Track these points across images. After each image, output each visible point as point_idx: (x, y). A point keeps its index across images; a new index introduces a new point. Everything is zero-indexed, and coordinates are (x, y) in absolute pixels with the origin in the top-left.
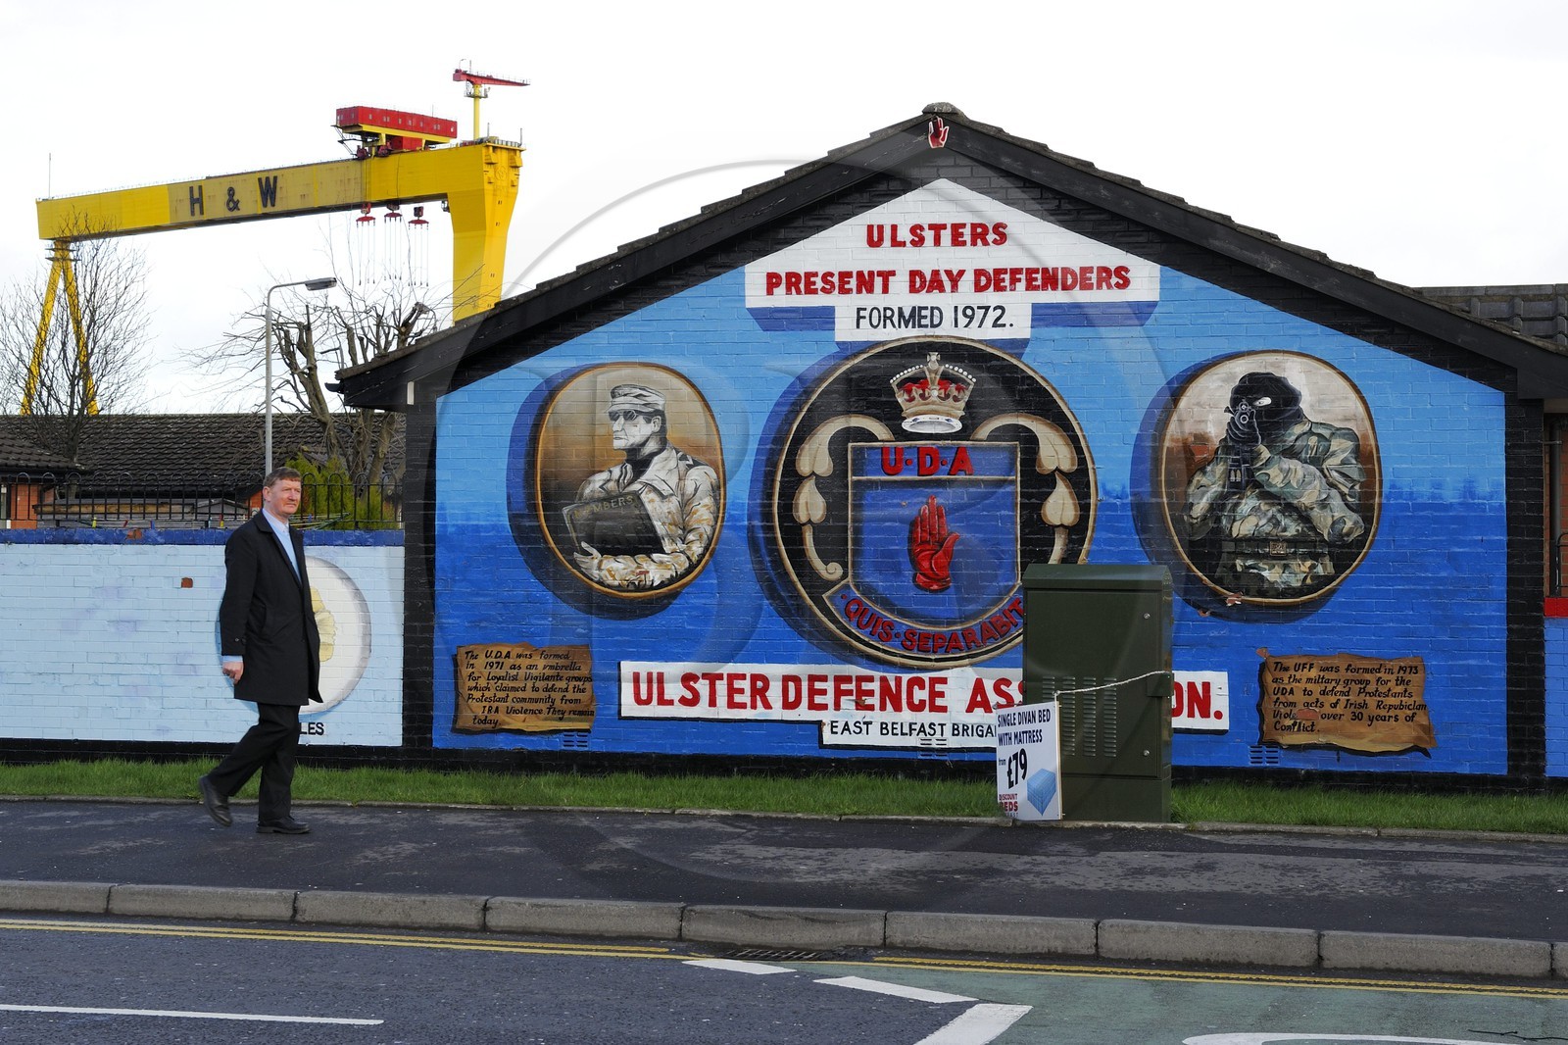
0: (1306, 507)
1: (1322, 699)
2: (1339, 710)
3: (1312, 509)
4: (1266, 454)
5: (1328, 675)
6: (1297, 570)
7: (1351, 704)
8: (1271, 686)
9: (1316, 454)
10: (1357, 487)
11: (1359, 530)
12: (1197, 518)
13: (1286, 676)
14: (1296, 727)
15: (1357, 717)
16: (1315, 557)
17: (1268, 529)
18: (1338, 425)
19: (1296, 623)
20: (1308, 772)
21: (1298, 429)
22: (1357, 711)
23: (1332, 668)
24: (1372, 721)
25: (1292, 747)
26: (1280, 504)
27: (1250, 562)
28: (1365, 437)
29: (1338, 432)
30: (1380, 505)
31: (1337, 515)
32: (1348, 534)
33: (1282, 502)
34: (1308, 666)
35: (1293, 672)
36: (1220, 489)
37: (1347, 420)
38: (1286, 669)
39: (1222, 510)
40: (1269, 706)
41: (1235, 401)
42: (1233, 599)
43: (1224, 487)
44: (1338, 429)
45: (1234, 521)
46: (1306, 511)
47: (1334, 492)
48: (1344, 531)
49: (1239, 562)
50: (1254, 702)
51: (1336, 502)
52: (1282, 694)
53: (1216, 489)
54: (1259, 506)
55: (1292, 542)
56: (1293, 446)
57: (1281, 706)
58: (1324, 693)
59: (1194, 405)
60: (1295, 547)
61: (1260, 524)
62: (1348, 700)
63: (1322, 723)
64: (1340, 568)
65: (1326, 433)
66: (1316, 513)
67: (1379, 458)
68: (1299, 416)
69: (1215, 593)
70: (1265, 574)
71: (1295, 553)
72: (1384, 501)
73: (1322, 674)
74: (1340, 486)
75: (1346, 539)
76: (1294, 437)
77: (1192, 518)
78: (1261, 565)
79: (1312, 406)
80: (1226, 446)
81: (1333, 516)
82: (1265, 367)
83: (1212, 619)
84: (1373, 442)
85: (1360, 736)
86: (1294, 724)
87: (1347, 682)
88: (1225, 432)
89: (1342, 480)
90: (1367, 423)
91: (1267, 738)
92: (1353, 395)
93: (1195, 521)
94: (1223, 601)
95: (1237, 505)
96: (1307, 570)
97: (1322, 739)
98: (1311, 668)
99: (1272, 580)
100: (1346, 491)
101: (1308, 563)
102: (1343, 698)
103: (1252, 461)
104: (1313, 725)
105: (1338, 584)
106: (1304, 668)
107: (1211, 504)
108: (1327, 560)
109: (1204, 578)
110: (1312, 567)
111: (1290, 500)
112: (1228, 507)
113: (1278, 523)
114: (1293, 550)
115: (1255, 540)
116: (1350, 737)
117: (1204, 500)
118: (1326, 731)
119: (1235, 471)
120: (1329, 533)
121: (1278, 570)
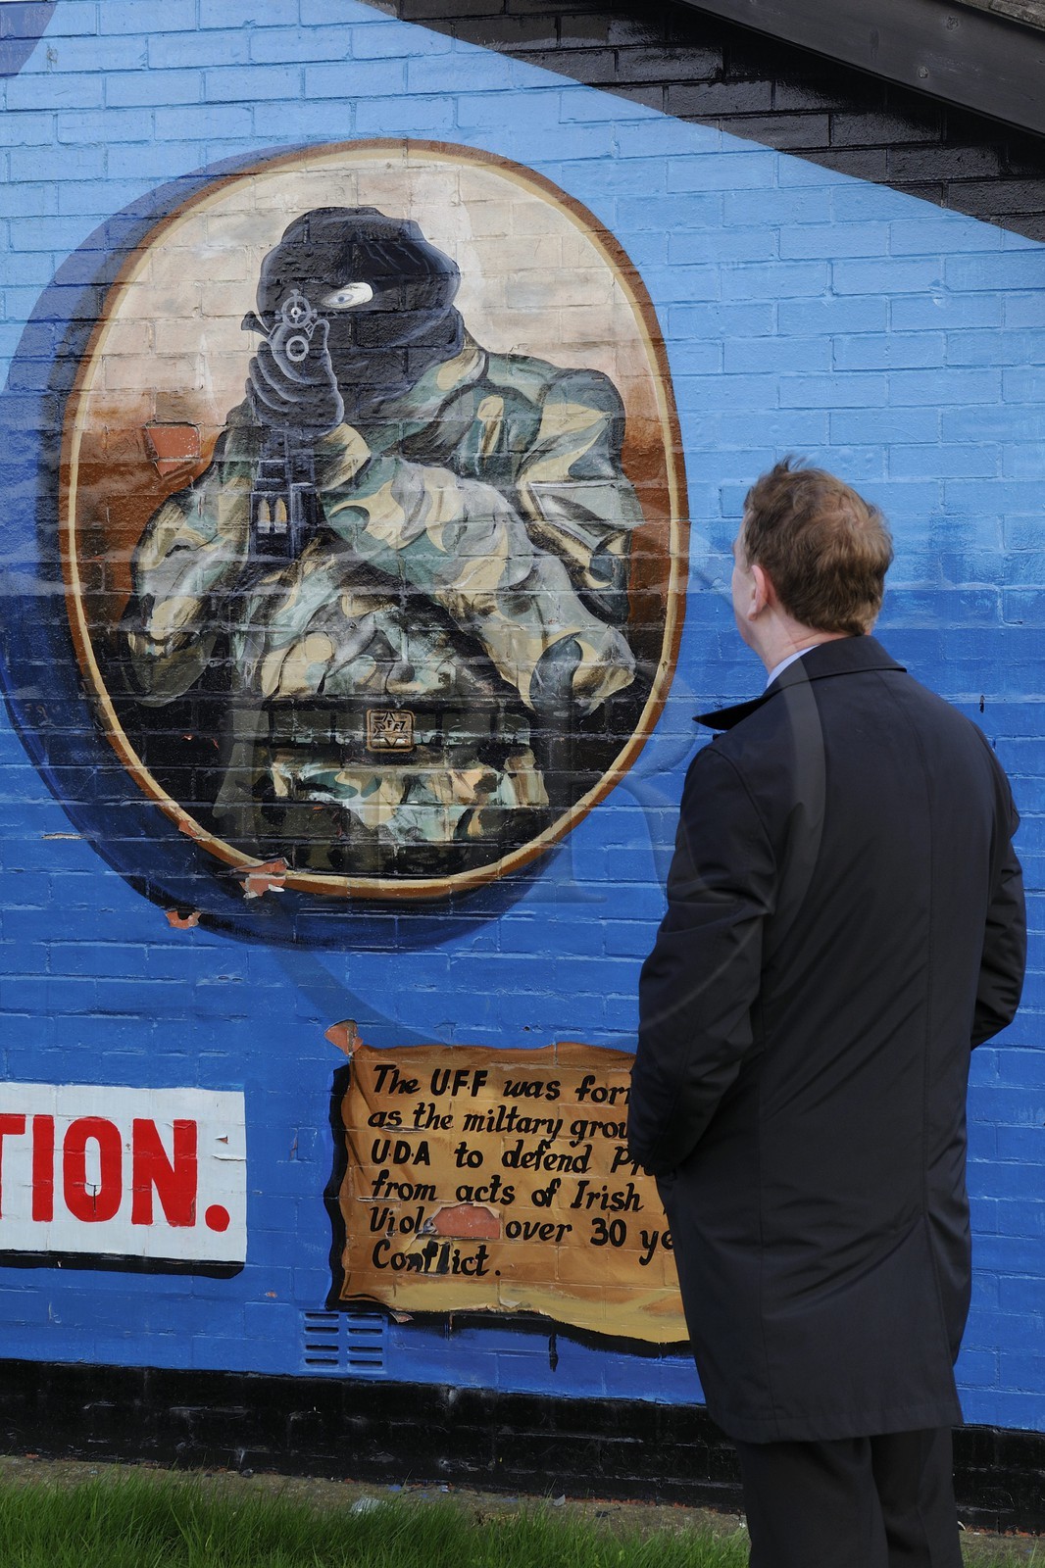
0: (470, 608)
1: (509, 1176)
2: (557, 1212)
3: (485, 612)
4: (356, 449)
5: (530, 1107)
6: (443, 794)
7: (593, 1196)
8: (366, 1135)
9: (498, 452)
10: (616, 547)
11: (621, 675)
12: (163, 642)
13: (407, 1105)
14: (435, 1261)
15: (608, 1235)
16: (495, 754)
17: (362, 671)
18: (563, 360)
19: (440, 952)
20: (468, 1398)
21: (447, 376)
22: (610, 1217)
23: (539, 1085)
24: (652, 1248)
25: (425, 1321)
26: (395, 599)
27: (309, 771)
28: (641, 395)
29: (564, 383)
30: (682, 599)
31: (558, 631)
32: (588, 689)
33: (403, 592)
34: (470, 1079)
35: (425, 1096)
36: (229, 556)
37: (589, 345)
38: (409, 1087)
39: (235, 618)
40: (358, 1198)
41: (274, 288)
42: (263, 878)
43: (240, 550)
44: (569, 373)
45: (268, 648)
46: (469, 618)
47: (550, 563)
48: (579, 678)
49: (280, 771)
50: (319, 1177)
51: (556, 591)
52: (398, 1160)
53: (218, 554)
54: (338, 604)
55: (435, 711)
56: (434, 426)
57: (394, 1195)
58: (513, 1159)
59: (157, 308)
60: (438, 726)
61: (341, 658)
62: (583, 1184)
63: (509, 1252)
64: (565, 792)
65: (528, 385)
66: (498, 628)
67: (679, 458)
68: (452, 338)
69: (214, 863)
70: (354, 804)
71: (436, 744)
73: (509, 1102)
74: (567, 544)
75: (581, 701)
76: (435, 401)
77: (152, 641)
78: (341, 778)
79: (488, 307)
80: (248, 432)
81: (545, 635)
82: (357, 192)
83: (207, 936)
84: (662, 411)
85: (616, 1293)
86: (431, 1251)
87: (580, 1129)
88: (242, 386)
89: (572, 526)
90: (647, 354)
91: (351, 1291)
92: (607, 271)
93: (158, 650)
94: (232, 885)
95: (273, 602)
96: (471, 795)
97: (506, 1299)
98: (479, 1082)
99: (369, 821)
100: (583, 557)
101: (476, 774)
102: (570, 1179)
103: (319, 472)
104: (482, 1255)
105: (558, 838)
106: (459, 1083)
107: (205, 601)
108: (527, 765)
109: (183, 815)
110: (487, 785)
111: (425, 588)
112: (252, 609)
113: (391, 653)
114: (431, 734)
115: (324, 706)
116: (586, 1294)
117: (186, 587)
118: (523, 1275)
119: (272, 503)
120: (534, 685)
121: (389, 793)
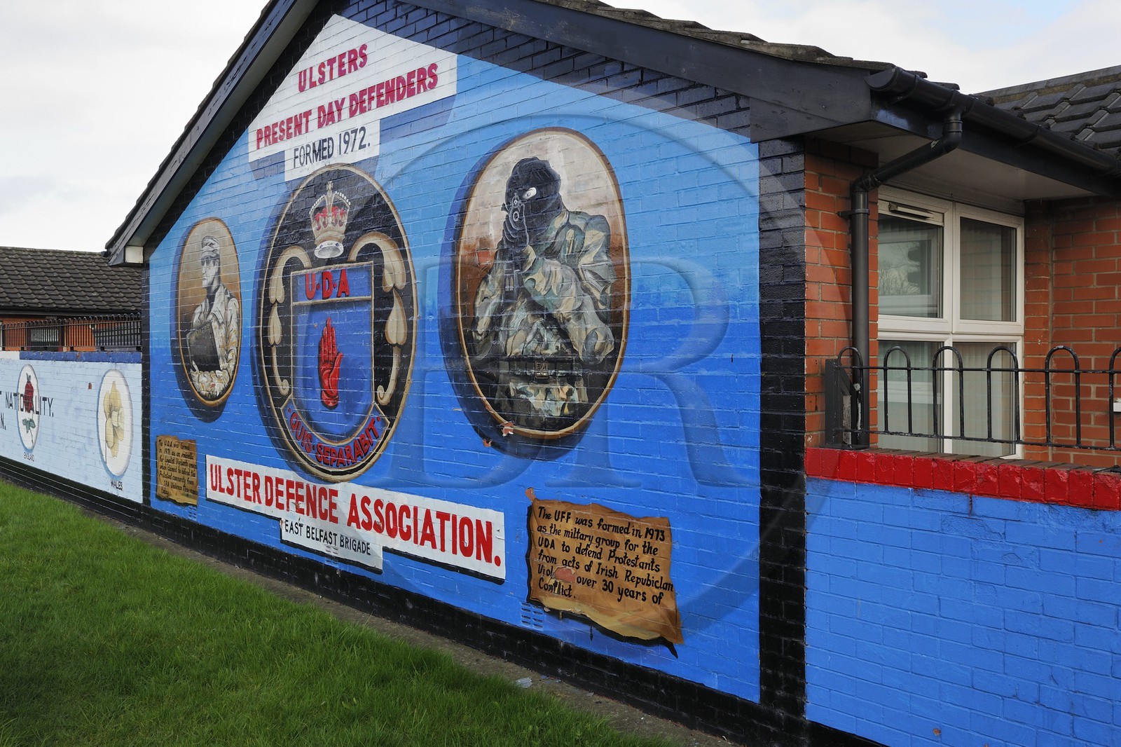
0: (564, 318)
1: (578, 558)
2: (592, 575)
3: (569, 320)
4: (533, 256)
5: (584, 530)
6: (557, 397)
7: (603, 570)
8: (537, 535)
9: (572, 252)
10: (608, 291)
11: (609, 346)
12: (481, 335)
13: (548, 523)
14: (557, 588)
15: (608, 587)
16: (571, 380)
17: (533, 346)
18: (591, 212)
19: (556, 462)
20: (566, 646)
21: (558, 222)
22: (609, 580)
23: (586, 520)
24: (621, 595)
25: (554, 612)
26: (542, 316)
27: (520, 386)
28: (616, 224)
29: (592, 222)
30: (628, 312)
31: (590, 327)
32: (599, 353)
33: (545, 313)
34: (566, 515)
35: (553, 521)
36: (498, 301)
37: (599, 204)
38: (548, 517)
39: (499, 325)
40: (536, 560)
41: (509, 196)
42: (508, 429)
43: (501, 298)
44: (593, 218)
45: (508, 337)
46: (564, 323)
47: (588, 297)
48: (597, 348)
49: (512, 385)
50: (524, 550)
51: (589, 311)
52: (546, 546)
53: (495, 300)
54: (527, 318)
55: (554, 362)
56: (553, 243)
57: (544, 560)
58: (579, 551)
59: (479, 205)
60: (555, 369)
61: (528, 340)
62: (600, 564)
63: (579, 589)
64: (593, 396)
65: (580, 223)
66: (573, 326)
68: (559, 206)
69: (495, 422)
70: (532, 399)
71: (554, 375)
72: (632, 307)
73: (577, 527)
74: (593, 290)
75: (597, 357)
76: (554, 233)
77: (479, 334)
78: (528, 389)
79: (569, 192)
81: (586, 329)
82: (532, 153)
83: (494, 450)
84: (622, 231)
85: (609, 612)
86: (555, 584)
87: (599, 540)
88: (502, 233)
91: (533, 597)
92: (604, 173)
93: (480, 338)
94: (500, 431)
95: (509, 318)
96: (565, 397)
97: (576, 608)
98: (568, 518)
99: (537, 407)
100: (597, 295)
101: (566, 388)
102: (596, 561)
103: (522, 265)
104: (570, 589)
105: (591, 416)
106: (563, 517)
107: (492, 318)
108: (581, 384)
109: (487, 403)
110: (570, 393)
111: (551, 311)
112: (504, 320)
113: (542, 338)
114: (553, 371)
115: (524, 360)
116: (601, 611)
117: (487, 314)
118: (582, 599)
119: (509, 279)
120: (583, 351)
121: (541, 395)
